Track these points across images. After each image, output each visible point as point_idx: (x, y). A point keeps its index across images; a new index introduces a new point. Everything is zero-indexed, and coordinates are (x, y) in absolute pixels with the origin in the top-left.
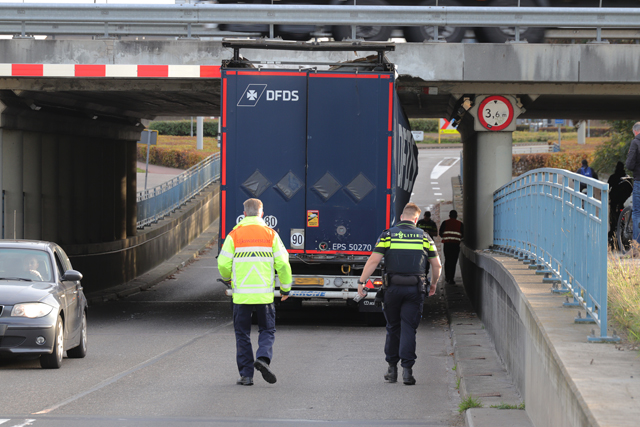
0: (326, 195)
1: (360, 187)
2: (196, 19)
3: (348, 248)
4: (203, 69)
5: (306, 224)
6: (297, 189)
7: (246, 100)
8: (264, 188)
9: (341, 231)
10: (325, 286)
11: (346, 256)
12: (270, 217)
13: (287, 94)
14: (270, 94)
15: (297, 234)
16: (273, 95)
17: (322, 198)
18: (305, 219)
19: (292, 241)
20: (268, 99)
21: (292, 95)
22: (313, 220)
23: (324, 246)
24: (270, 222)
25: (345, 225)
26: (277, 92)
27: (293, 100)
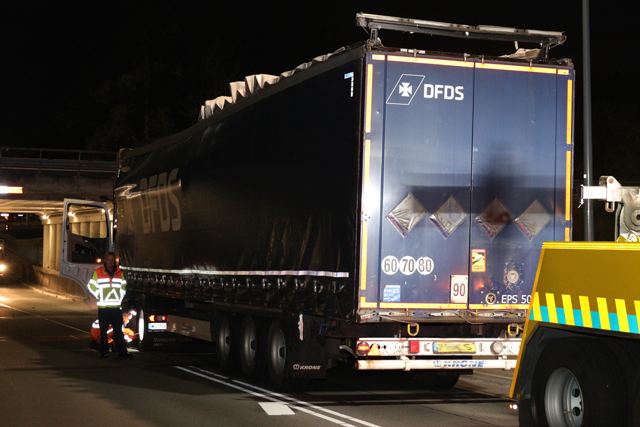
3: (520, 300)
5: (470, 268)
6: (458, 222)
7: (398, 96)
8: (418, 219)
9: (513, 277)
10: (478, 353)
11: (517, 312)
12: (425, 259)
13: (449, 90)
14: (429, 89)
15: (460, 283)
16: (433, 91)
17: (489, 232)
18: (469, 261)
19: (452, 292)
20: (426, 96)
21: (456, 93)
22: (479, 262)
23: (491, 299)
24: (425, 266)
25: (517, 269)
26: (437, 86)
27: (457, 98)
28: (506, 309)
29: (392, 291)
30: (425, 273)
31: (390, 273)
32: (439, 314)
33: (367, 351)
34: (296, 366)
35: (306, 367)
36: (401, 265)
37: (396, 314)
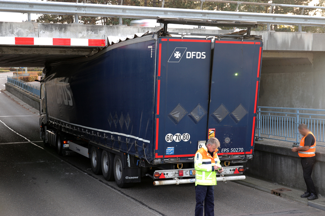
0: (220, 119)
1: (239, 113)
2: (84, 12)
3: (230, 150)
4: (90, 41)
5: (207, 137)
6: (202, 116)
7: (174, 58)
8: (183, 115)
9: (227, 140)
11: (228, 156)
12: (186, 134)
14: (189, 54)
15: (202, 144)
16: (191, 55)
17: (218, 120)
18: (207, 135)
20: (187, 57)
21: (202, 55)
22: (212, 134)
24: (186, 137)
25: (229, 137)
26: (193, 53)
27: (202, 58)
28: (223, 155)
29: (170, 150)
30: (186, 140)
31: (170, 141)
32: (192, 159)
33: (159, 177)
34: (127, 178)
35: (132, 178)
36: (174, 138)
37: (172, 160)
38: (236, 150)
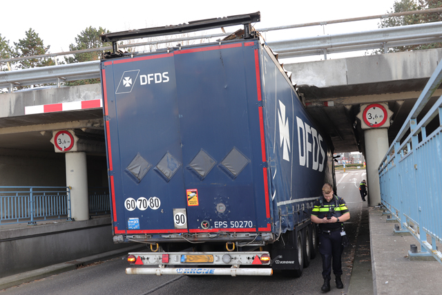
0: (202, 173)
1: (235, 162)
5: (187, 203)
6: (175, 169)
7: (123, 87)
8: (146, 171)
9: (221, 208)
10: (215, 263)
11: (229, 233)
12: (154, 198)
13: (158, 77)
14: (143, 78)
15: (180, 214)
16: (146, 79)
17: (198, 176)
18: (186, 199)
19: (175, 221)
20: (142, 84)
21: (163, 77)
22: (193, 198)
23: (205, 225)
24: (154, 203)
25: (224, 202)
26: (149, 75)
27: (164, 81)
28: (219, 232)
29: (134, 222)
30: (155, 208)
31: (131, 209)
32: (168, 236)
36: (138, 203)
37: (138, 237)
38: (240, 224)
